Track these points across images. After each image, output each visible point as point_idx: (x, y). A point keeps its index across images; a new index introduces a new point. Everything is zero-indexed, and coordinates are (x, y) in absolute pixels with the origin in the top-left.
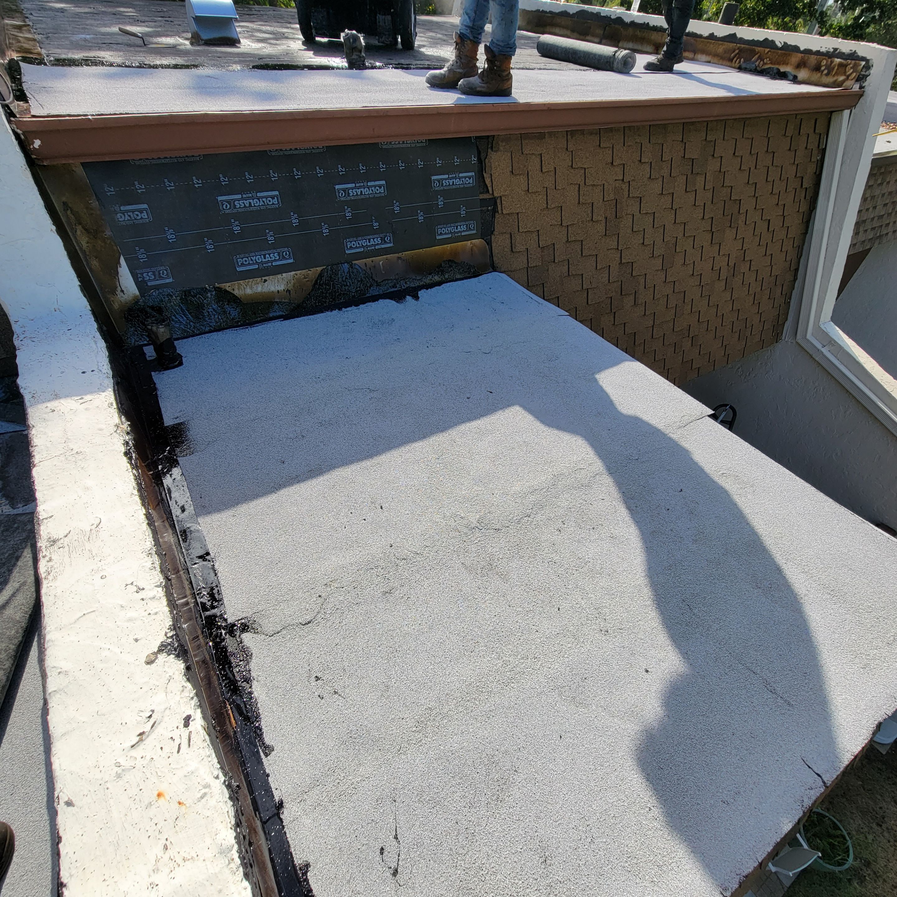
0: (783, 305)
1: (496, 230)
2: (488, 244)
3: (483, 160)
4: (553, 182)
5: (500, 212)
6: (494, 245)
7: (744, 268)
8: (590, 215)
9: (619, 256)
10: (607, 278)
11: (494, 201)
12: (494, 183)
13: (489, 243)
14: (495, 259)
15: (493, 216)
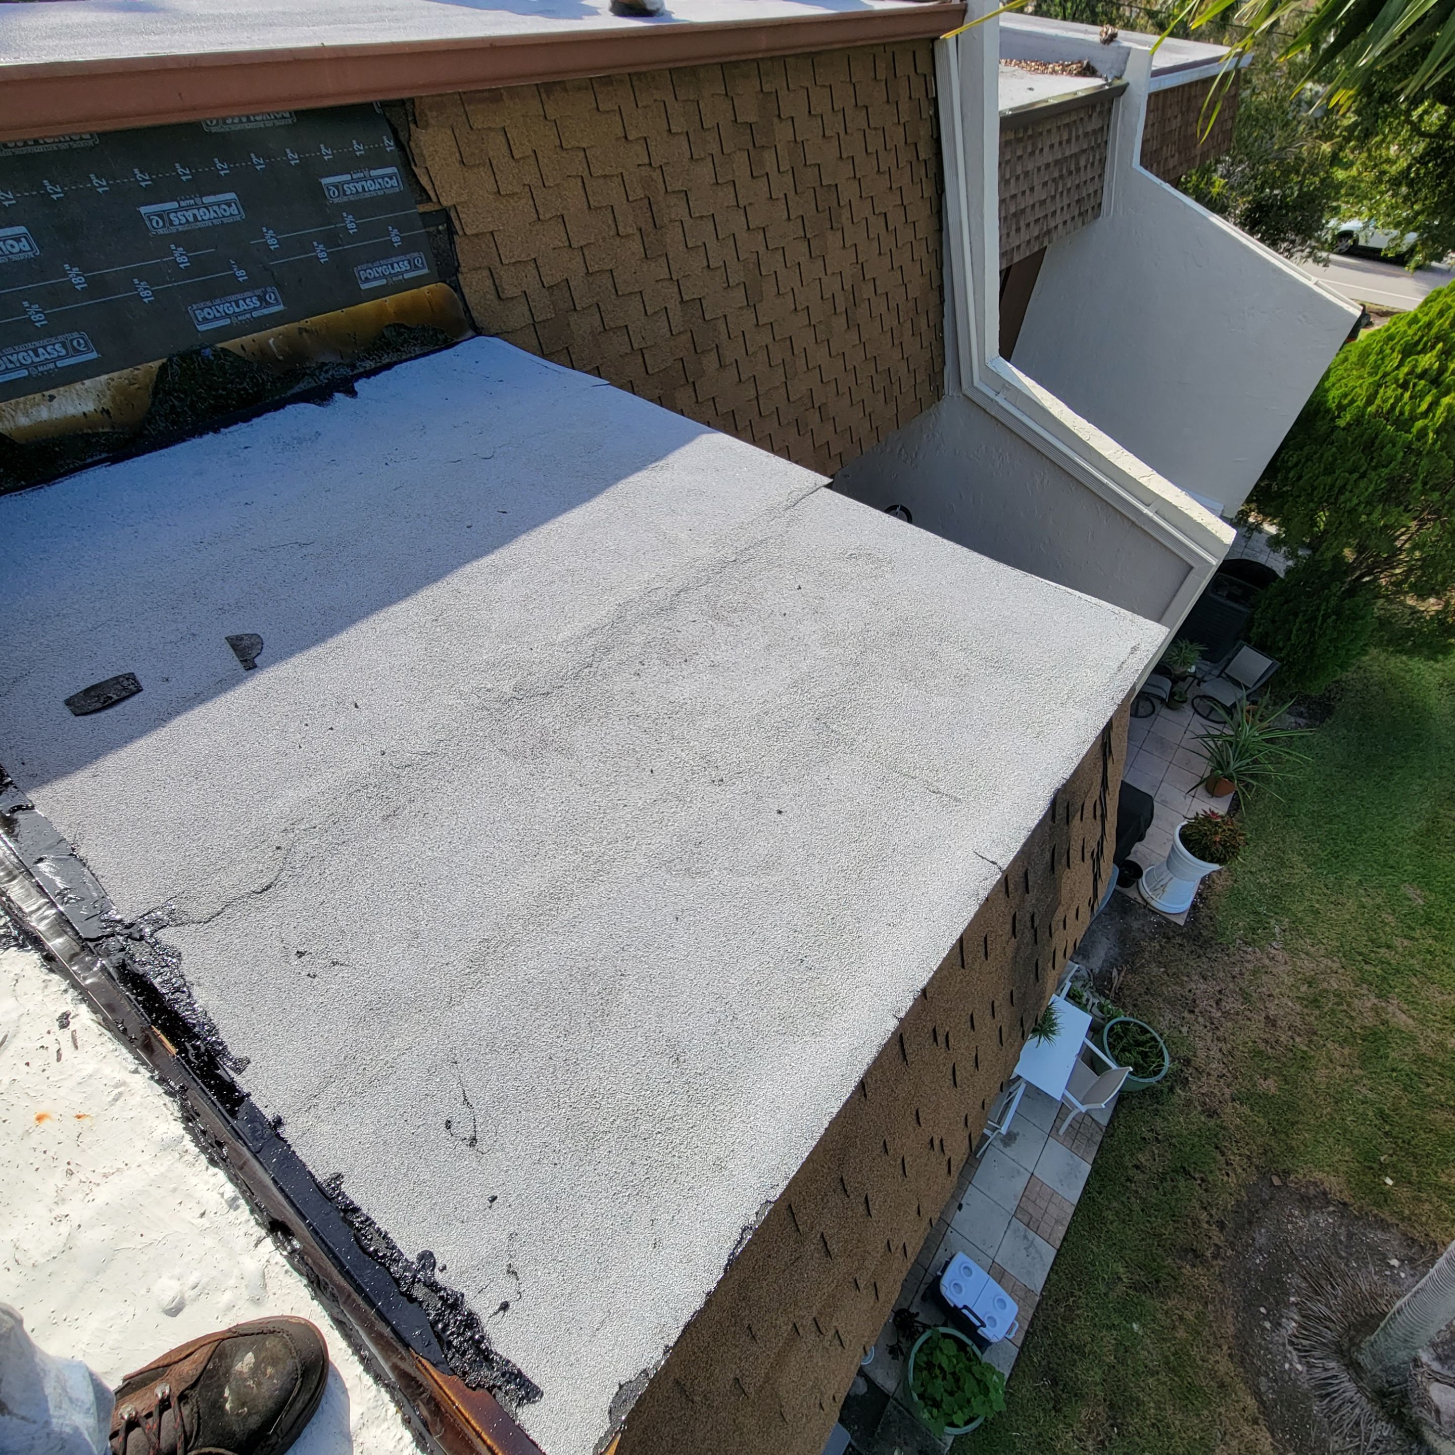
0: (934, 342)
1: (463, 265)
2: (455, 290)
3: (405, 143)
4: (538, 176)
5: (460, 232)
6: (466, 291)
7: (867, 291)
8: (613, 226)
9: (676, 290)
10: (667, 328)
11: (444, 215)
12: (437, 183)
13: (457, 288)
14: (475, 314)
15: (452, 242)
